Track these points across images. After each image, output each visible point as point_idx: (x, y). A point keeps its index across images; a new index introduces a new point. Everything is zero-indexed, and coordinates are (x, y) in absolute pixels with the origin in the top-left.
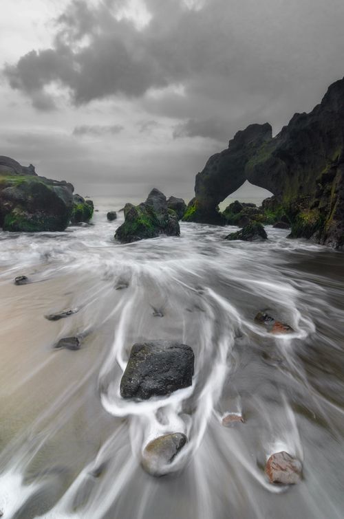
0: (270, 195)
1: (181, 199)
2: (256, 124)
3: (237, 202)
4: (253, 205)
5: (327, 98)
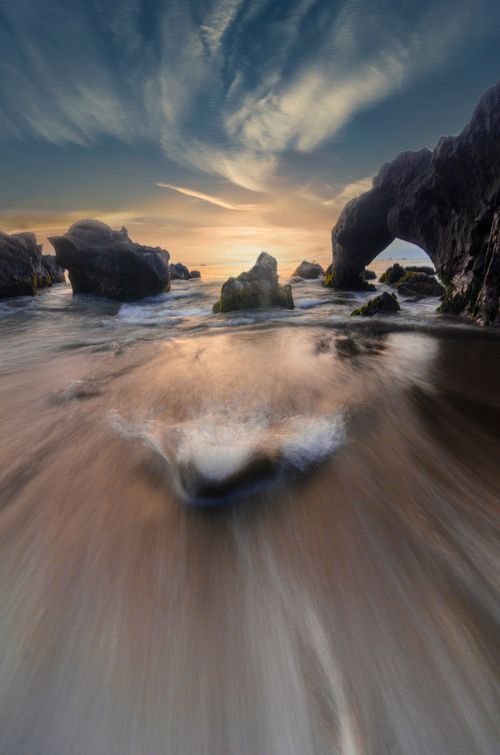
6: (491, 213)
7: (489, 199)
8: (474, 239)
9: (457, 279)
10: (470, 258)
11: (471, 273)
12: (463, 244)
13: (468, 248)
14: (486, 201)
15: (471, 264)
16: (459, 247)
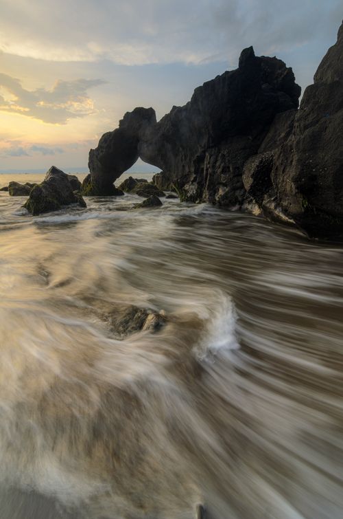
0: (159, 171)
1: (74, 177)
2: (142, 108)
3: (131, 178)
4: (146, 181)
5: (195, 97)
6: (204, 152)
7: (203, 146)
8: (195, 166)
9: (187, 187)
10: (194, 176)
11: (195, 184)
12: (189, 168)
13: (193, 170)
14: (201, 146)
15: (195, 179)
16: (187, 169)
